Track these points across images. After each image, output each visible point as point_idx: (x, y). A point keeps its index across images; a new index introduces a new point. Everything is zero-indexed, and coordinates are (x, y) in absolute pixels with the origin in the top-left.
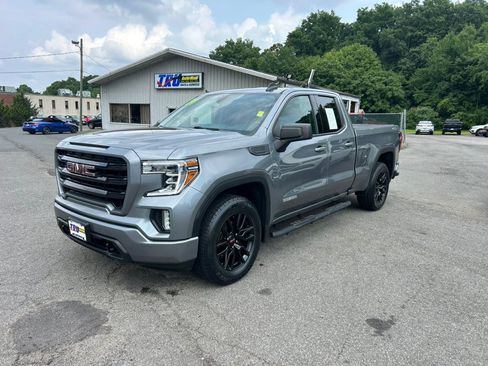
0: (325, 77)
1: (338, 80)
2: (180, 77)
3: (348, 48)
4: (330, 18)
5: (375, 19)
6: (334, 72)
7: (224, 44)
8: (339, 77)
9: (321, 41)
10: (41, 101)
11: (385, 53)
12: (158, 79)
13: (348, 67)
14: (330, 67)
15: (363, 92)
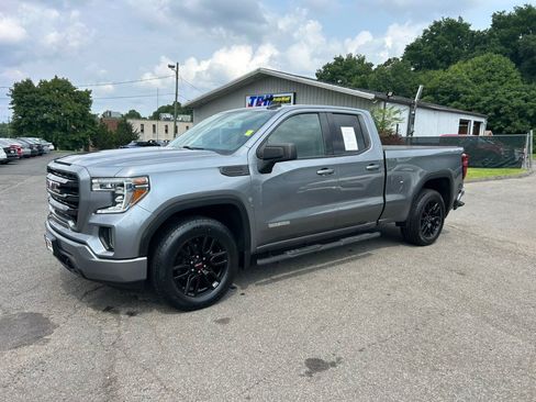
0: (448, 94)
1: (463, 97)
2: (272, 98)
3: (479, 59)
4: (458, 25)
5: (515, 24)
6: (460, 87)
7: (332, 61)
8: (465, 93)
9: (445, 53)
10: (142, 125)
11: (526, 64)
12: (249, 101)
13: (477, 81)
14: (455, 82)
15: (496, 110)
